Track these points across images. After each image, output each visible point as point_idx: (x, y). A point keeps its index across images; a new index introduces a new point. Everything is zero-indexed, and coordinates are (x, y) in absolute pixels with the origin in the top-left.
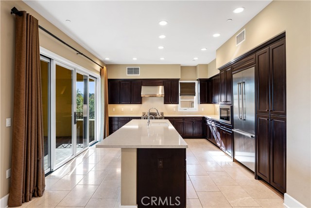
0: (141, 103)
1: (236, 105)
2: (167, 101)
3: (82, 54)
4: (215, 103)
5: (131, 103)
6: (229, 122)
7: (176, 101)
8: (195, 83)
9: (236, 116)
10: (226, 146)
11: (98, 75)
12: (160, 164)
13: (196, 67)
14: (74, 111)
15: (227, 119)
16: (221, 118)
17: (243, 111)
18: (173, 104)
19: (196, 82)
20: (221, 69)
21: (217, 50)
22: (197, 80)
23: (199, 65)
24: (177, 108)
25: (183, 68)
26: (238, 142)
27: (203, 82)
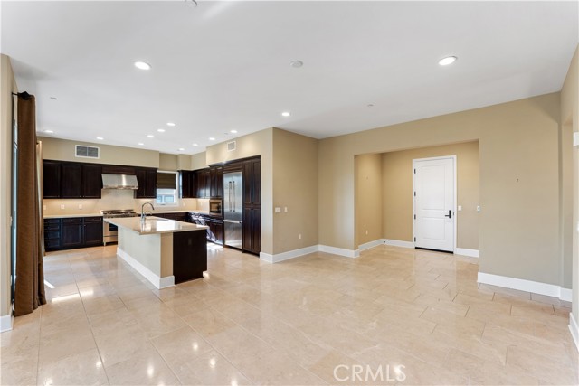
0: (100, 198)
1: (226, 198)
2: (139, 194)
4: (199, 197)
6: (221, 214)
7: (153, 196)
8: (175, 175)
9: (227, 209)
10: (217, 238)
12: (190, 242)
13: (176, 156)
15: (218, 212)
16: (211, 212)
17: (233, 205)
18: (148, 198)
19: (177, 174)
20: (211, 166)
21: (208, 148)
22: (178, 171)
23: (181, 154)
25: (162, 156)
26: (227, 233)
27: (185, 174)
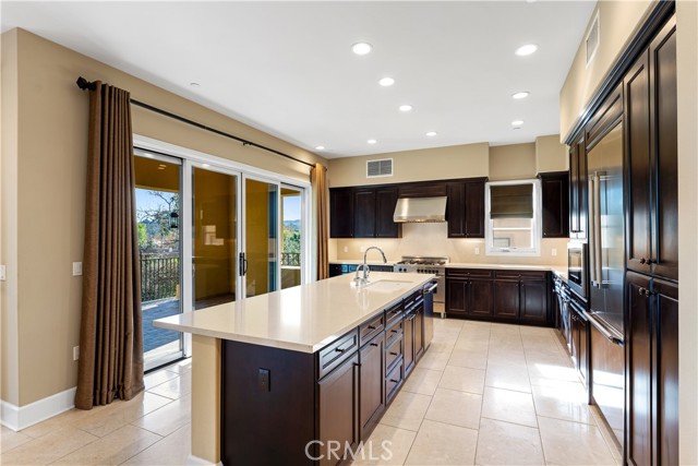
0: (400, 237)
2: (454, 232)
3: (251, 143)
5: (375, 237)
7: (477, 231)
8: (531, 185)
11: (305, 182)
13: (533, 146)
14: (239, 251)
16: (570, 277)
18: (468, 237)
19: (535, 183)
21: (561, 92)
22: (537, 177)
23: (539, 138)
24: (483, 247)
25: (495, 152)
27: (551, 182)
